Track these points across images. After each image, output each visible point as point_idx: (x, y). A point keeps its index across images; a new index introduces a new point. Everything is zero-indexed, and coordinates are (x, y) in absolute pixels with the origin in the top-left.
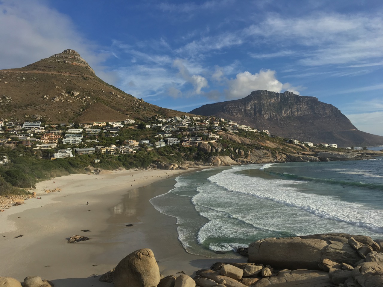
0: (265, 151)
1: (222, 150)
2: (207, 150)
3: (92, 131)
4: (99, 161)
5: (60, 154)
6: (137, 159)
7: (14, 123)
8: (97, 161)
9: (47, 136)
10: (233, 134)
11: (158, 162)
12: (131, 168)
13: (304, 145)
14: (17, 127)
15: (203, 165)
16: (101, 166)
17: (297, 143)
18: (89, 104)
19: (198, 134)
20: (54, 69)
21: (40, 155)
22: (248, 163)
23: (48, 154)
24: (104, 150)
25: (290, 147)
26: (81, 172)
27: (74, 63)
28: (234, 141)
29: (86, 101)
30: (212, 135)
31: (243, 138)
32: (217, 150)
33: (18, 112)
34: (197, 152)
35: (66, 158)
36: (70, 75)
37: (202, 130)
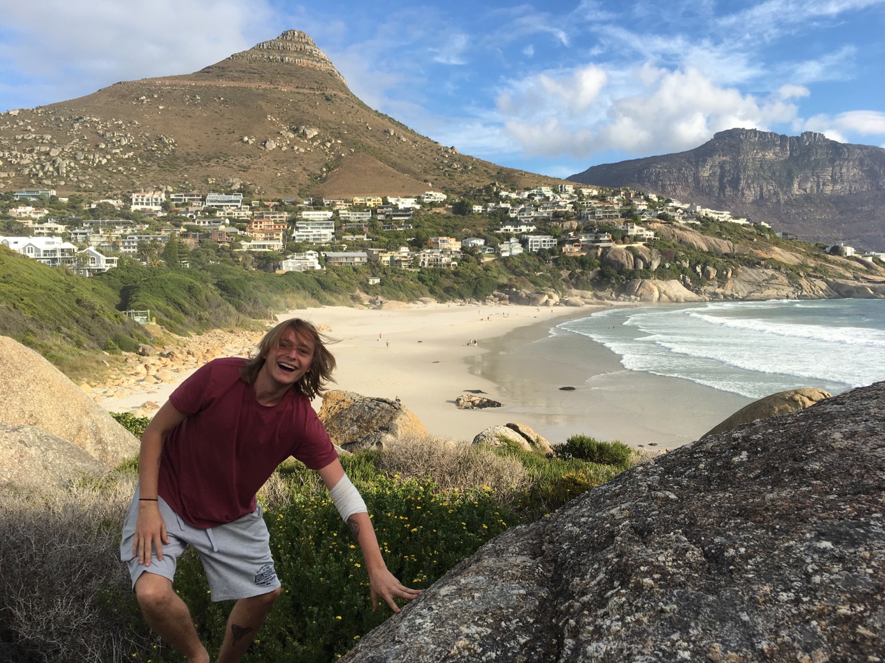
0: (770, 272)
1: (661, 266)
2: (623, 265)
3: (353, 217)
4: (377, 281)
5: (294, 263)
6: (462, 281)
7: (185, 196)
8: (373, 282)
9: (259, 225)
10: (687, 228)
11: (511, 287)
12: (449, 299)
13: (870, 260)
14: (194, 204)
15: (613, 300)
16: (382, 294)
17: (854, 255)
18: (340, 156)
19: (599, 226)
20: (262, 78)
21: (252, 264)
22: (726, 298)
23: (267, 262)
24: (386, 258)
25: (834, 263)
26: (343, 303)
27: (304, 62)
28: (691, 246)
29: (333, 151)
30: (635, 230)
31: (712, 240)
32: (648, 266)
33: (191, 171)
34: (599, 269)
35: (306, 272)
36: (296, 90)
37: (610, 217)
